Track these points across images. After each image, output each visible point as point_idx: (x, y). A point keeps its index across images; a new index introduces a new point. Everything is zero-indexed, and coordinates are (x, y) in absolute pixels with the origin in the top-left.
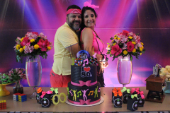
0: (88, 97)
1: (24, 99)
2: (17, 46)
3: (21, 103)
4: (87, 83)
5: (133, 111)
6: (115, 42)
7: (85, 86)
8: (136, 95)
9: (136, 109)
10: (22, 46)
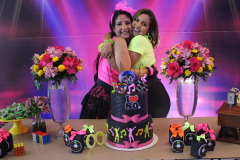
0: (136, 138)
1: (47, 140)
2: (34, 68)
3: (42, 145)
4: (134, 119)
5: (199, 158)
6: (172, 57)
7: (131, 122)
8: (203, 136)
9: (203, 155)
10: (41, 68)
